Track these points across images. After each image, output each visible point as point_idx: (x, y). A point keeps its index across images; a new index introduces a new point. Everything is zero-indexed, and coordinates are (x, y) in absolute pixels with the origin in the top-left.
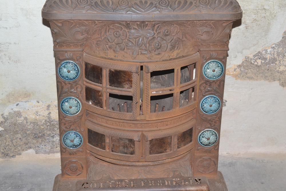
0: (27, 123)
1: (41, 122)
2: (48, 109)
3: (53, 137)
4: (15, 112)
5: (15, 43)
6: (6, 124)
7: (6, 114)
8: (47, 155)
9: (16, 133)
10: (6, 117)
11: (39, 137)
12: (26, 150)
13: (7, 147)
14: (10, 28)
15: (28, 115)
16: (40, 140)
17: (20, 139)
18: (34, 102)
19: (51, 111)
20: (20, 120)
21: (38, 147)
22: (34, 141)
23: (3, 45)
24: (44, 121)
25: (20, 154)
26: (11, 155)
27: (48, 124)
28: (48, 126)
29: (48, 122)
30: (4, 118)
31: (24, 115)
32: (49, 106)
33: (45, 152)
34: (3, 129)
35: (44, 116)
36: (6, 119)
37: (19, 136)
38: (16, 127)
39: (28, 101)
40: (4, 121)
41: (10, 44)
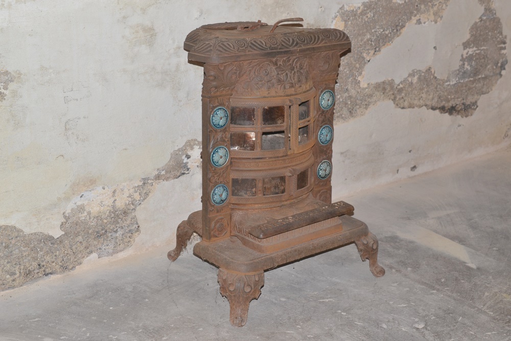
0: (90, 218)
1: (105, 214)
2: (113, 196)
3: (116, 232)
4: (78, 206)
5: (84, 118)
6: (67, 225)
7: (68, 211)
8: (110, 257)
9: (77, 235)
10: (68, 215)
11: (101, 235)
12: (87, 257)
13: (66, 257)
14: (81, 99)
15: (92, 208)
16: (101, 240)
17: (81, 242)
18: (99, 189)
19: (116, 198)
20: (83, 216)
21: (100, 249)
22: (96, 243)
23: (71, 122)
24: (108, 213)
25: (81, 264)
26: (70, 267)
27: (113, 215)
28: (113, 217)
29: (113, 212)
30: (65, 217)
31: (87, 208)
32: (114, 192)
33: (109, 254)
34: (63, 233)
35: (108, 206)
36: (67, 218)
37: (80, 238)
38: (78, 226)
39: (93, 190)
40: (65, 221)
41: (79, 118)
